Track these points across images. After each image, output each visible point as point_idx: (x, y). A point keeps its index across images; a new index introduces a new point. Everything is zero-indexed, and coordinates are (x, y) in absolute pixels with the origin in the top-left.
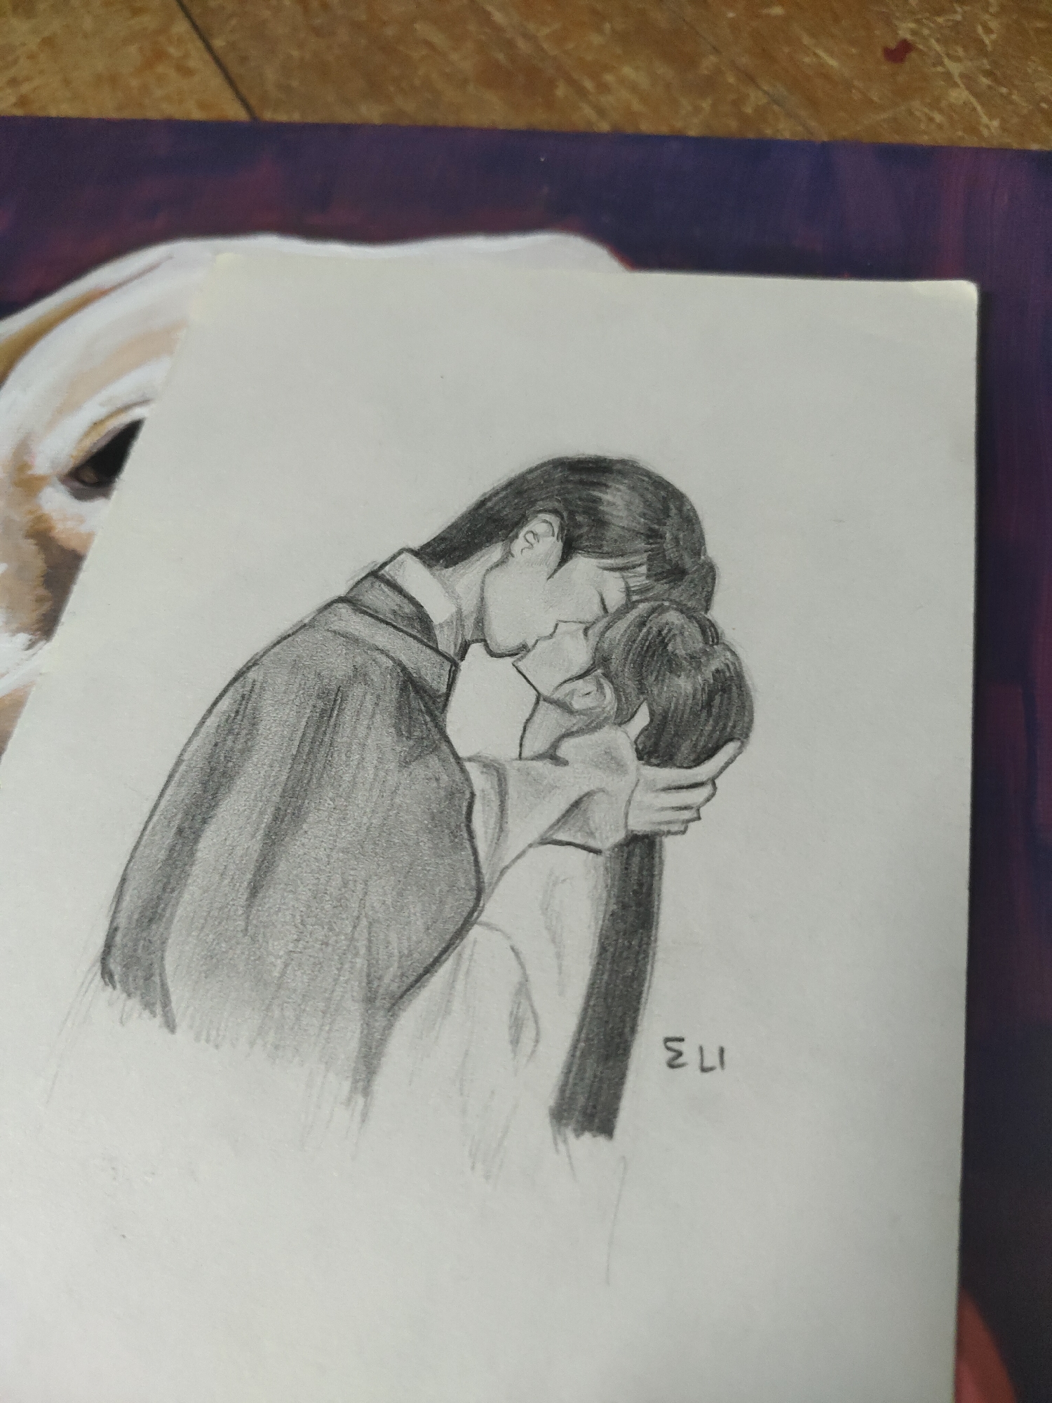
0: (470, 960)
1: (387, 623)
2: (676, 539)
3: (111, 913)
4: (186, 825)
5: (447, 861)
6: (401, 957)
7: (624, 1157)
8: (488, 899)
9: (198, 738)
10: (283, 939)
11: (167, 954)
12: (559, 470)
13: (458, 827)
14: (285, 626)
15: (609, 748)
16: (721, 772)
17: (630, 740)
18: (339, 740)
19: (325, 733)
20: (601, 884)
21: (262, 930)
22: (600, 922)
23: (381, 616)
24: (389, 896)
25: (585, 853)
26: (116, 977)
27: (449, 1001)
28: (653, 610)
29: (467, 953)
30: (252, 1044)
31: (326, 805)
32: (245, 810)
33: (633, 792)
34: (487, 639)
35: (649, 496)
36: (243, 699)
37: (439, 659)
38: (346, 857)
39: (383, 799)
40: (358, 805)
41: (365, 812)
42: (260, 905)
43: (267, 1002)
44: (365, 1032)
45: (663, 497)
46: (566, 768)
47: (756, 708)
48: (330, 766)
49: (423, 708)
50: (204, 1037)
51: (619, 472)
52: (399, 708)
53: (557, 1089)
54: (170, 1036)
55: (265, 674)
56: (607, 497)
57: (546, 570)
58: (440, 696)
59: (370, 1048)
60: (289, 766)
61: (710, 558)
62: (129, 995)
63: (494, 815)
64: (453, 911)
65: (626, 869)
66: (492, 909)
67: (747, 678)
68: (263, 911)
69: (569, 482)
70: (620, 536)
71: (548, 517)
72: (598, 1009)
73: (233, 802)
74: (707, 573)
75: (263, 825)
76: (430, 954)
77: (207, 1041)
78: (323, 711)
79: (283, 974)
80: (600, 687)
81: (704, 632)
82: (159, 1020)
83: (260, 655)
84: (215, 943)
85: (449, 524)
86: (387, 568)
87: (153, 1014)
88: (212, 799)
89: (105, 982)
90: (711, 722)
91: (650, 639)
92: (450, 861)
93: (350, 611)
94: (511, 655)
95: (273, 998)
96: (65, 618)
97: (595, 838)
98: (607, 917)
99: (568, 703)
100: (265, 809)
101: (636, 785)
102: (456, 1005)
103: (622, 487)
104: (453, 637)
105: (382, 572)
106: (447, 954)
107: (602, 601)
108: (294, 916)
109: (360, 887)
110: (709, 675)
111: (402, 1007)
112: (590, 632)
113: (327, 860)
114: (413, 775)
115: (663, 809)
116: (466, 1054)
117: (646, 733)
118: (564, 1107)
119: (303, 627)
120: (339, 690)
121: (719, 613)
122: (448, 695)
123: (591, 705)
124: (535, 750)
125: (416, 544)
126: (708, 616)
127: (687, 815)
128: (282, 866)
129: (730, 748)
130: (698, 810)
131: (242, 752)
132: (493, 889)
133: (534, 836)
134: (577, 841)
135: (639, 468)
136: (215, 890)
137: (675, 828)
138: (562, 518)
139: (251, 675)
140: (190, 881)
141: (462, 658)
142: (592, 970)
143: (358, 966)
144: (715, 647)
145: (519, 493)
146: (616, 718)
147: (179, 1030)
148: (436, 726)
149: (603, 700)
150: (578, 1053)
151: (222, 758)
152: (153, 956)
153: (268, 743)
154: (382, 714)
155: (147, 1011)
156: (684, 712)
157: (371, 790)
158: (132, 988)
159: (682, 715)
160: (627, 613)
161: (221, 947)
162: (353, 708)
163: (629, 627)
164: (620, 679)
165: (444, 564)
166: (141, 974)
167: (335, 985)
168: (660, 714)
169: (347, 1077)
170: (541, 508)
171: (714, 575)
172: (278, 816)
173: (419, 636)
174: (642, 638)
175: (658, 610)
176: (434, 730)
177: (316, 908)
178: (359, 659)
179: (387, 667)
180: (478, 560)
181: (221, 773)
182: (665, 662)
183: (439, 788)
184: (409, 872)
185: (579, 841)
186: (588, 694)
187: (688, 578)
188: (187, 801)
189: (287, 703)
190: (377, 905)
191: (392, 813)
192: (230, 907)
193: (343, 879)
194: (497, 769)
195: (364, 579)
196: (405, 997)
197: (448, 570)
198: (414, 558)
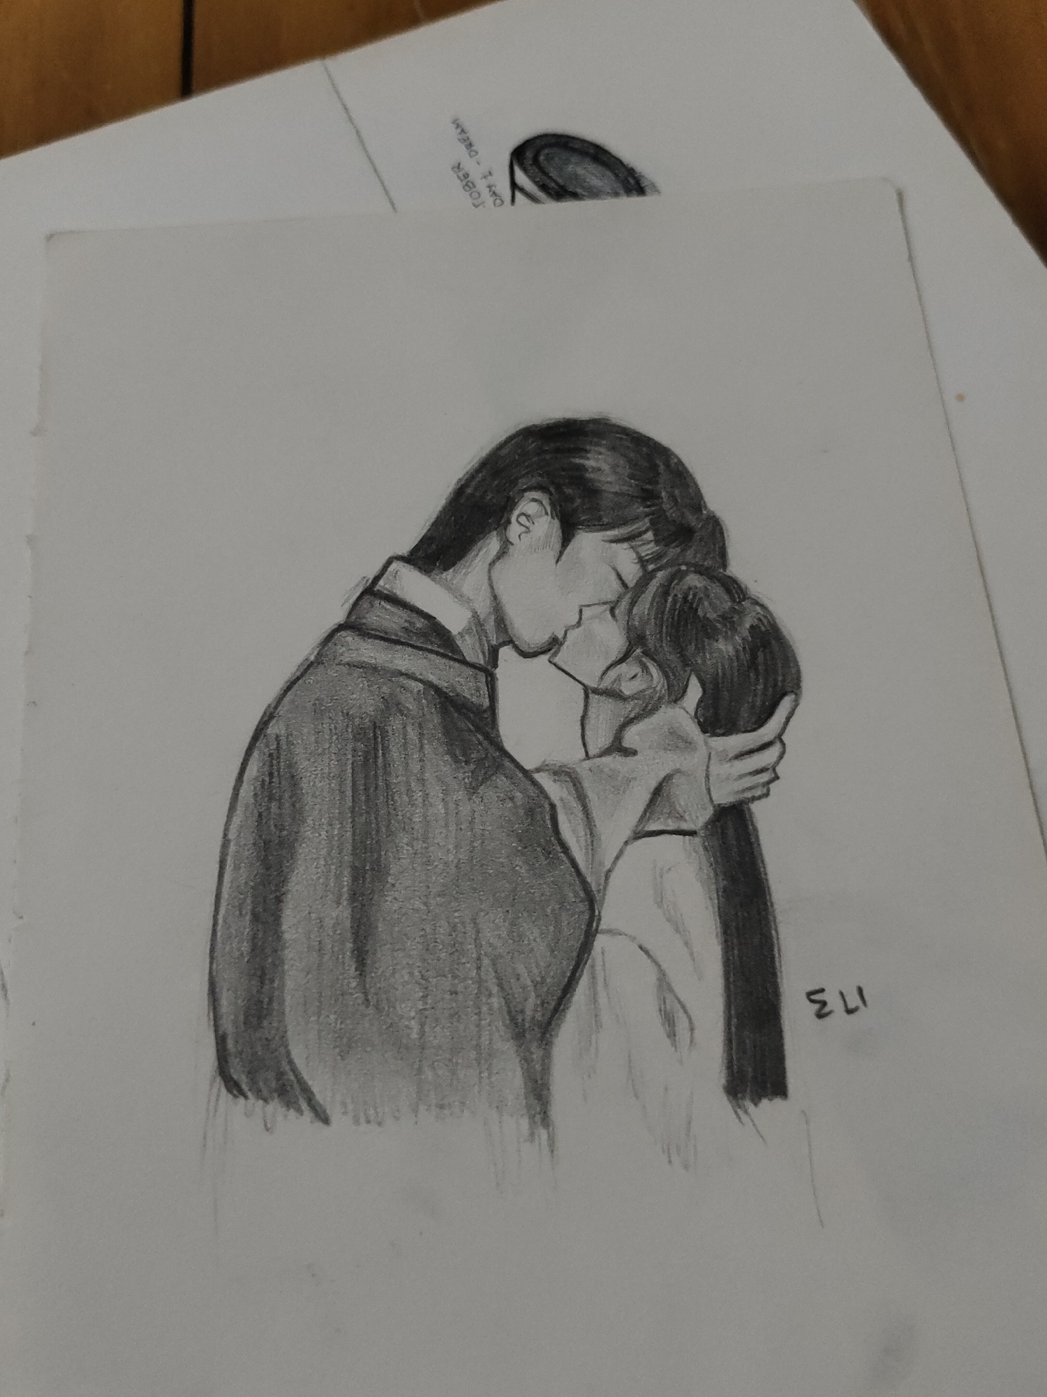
0: (604, 970)
1: (402, 644)
2: (672, 497)
3: (212, 1023)
4: (260, 909)
5: (548, 880)
6: (535, 986)
7: (803, 1111)
8: (602, 906)
9: (238, 812)
10: (409, 1000)
12: (530, 441)
13: (549, 842)
15: (672, 728)
16: (784, 729)
17: (690, 715)
18: (394, 781)
19: (376, 776)
20: (705, 865)
21: (384, 996)
22: (716, 901)
23: (393, 637)
24: (503, 929)
25: (681, 837)
26: (245, 1087)
28: (672, 578)
29: (599, 963)
30: (415, 1111)
31: (405, 852)
32: (319, 878)
33: (708, 767)
34: (514, 639)
36: (273, 759)
37: (469, 671)
39: (463, 832)
40: (438, 844)
41: (448, 850)
42: (372, 972)
43: (416, 1066)
45: (647, 454)
46: (636, 757)
47: (799, 659)
48: (395, 810)
49: (472, 727)
50: (362, 1120)
52: (446, 732)
53: (724, 1068)
55: (288, 726)
57: (552, 554)
58: (485, 711)
59: (537, 1081)
60: (350, 820)
61: (713, 512)
62: (265, 1100)
63: (580, 821)
64: (571, 927)
65: (724, 844)
66: (609, 916)
67: (783, 629)
68: (377, 976)
69: (546, 452)
70: (616, 503)
71: (535, 494)
72: (740, 984)
73: (303, 872)
74: (714, 527)
75: (345, 889)
76: (564, 973)
77: (368, 1122)
78: (366, 754)
79: (422, 1034)
80: (645, 668)
81: (728, 591)
82: (308, 1114)
83: (273, 706)
84: (339, 1021)
85: (432, 520)
86: (381, 583)
87: (299, 1111)
88: (278, 874)
90: (761, 680)
91: (678, 606)
92: (552, 879)
93: (356, 638)
94: (543, 652)
95: (420, 1061)
97: (685, 821)
98: (720, 893)
99: (618, 691)
101: (709, 759)
103: (602, 450)
104: (478, 644)
105: (377, 588)
106: (579, 970)
107: (619, 577)
108: (411, 974)
109: (469, 928)
110: (746, 633)
111: (553, 1033)
112: (617, 612)
113: (425, 908)
114: (485, 800)
115: (741, 777)
116: (630, 1061)
117: (702, 705)
118: (736, 1082)
120: (375, 727)
121: (737, 568)
122: (493, 707)
123: (641, 688)
124: (600, 745)
125: (405, 548)
126: (728, 573)
127: (765, 777)
128: (381, 927)
129: (786, 703)
130: (774, 770)
131: (293, 816)
132: (604, 895)
133: (627, 833)
134: (671, 828)
135: (614, 425)
136: (319, 969)
137: (758, 793)
138: (551, 494)
139: (272, 730)
140: (286, 967)
141: (495, 666)
142: (722, 949)
143: (496, 1005)
144: (743, 603)
146: (669, 696)
147: (334, 1120)
149: (652, 680)
150: (733, 1029)
151: (273, 828)
152: (277, 1053)
153: (318, 800)
154: (430, 743)
155: (292, 1110)
156: (732, 675)
157: (446, 825)
158: (265, 1093)
159: (732, 680)
160: (648, 584)
161: (347, 1025)
162: (397, 743)
163: (654, 598)
164: (661, 655)
165: (441, 567)
166: (271, 1075)
167: (480, 1031)
168: (711, 682)
169: (523, 1115)
170: (525, 487)
171: (721, 529)
172: (358, 874)
173: (442, 651)
174: (670, 609)
175: (678, 576)
176: (491, 750)
177: (433, 960)
178: (385, 689)
179: (419, 691)
180: (477, 555)
181: (277, 844)
182: (699, 629)
183: (516, 807)
184: (514, 899)
185: (672, 825)
186: (635, 676)
187: (697, 536)
188: (252, 884)
189: (324, 753)
190: (495, 941)
191: (476, 844)
192: (340, 981)
193: (449, 923)
194: (568, 774)
195: (359, 599)
196: (553, 1022)
197: (447, 572)
198: (406, 565)
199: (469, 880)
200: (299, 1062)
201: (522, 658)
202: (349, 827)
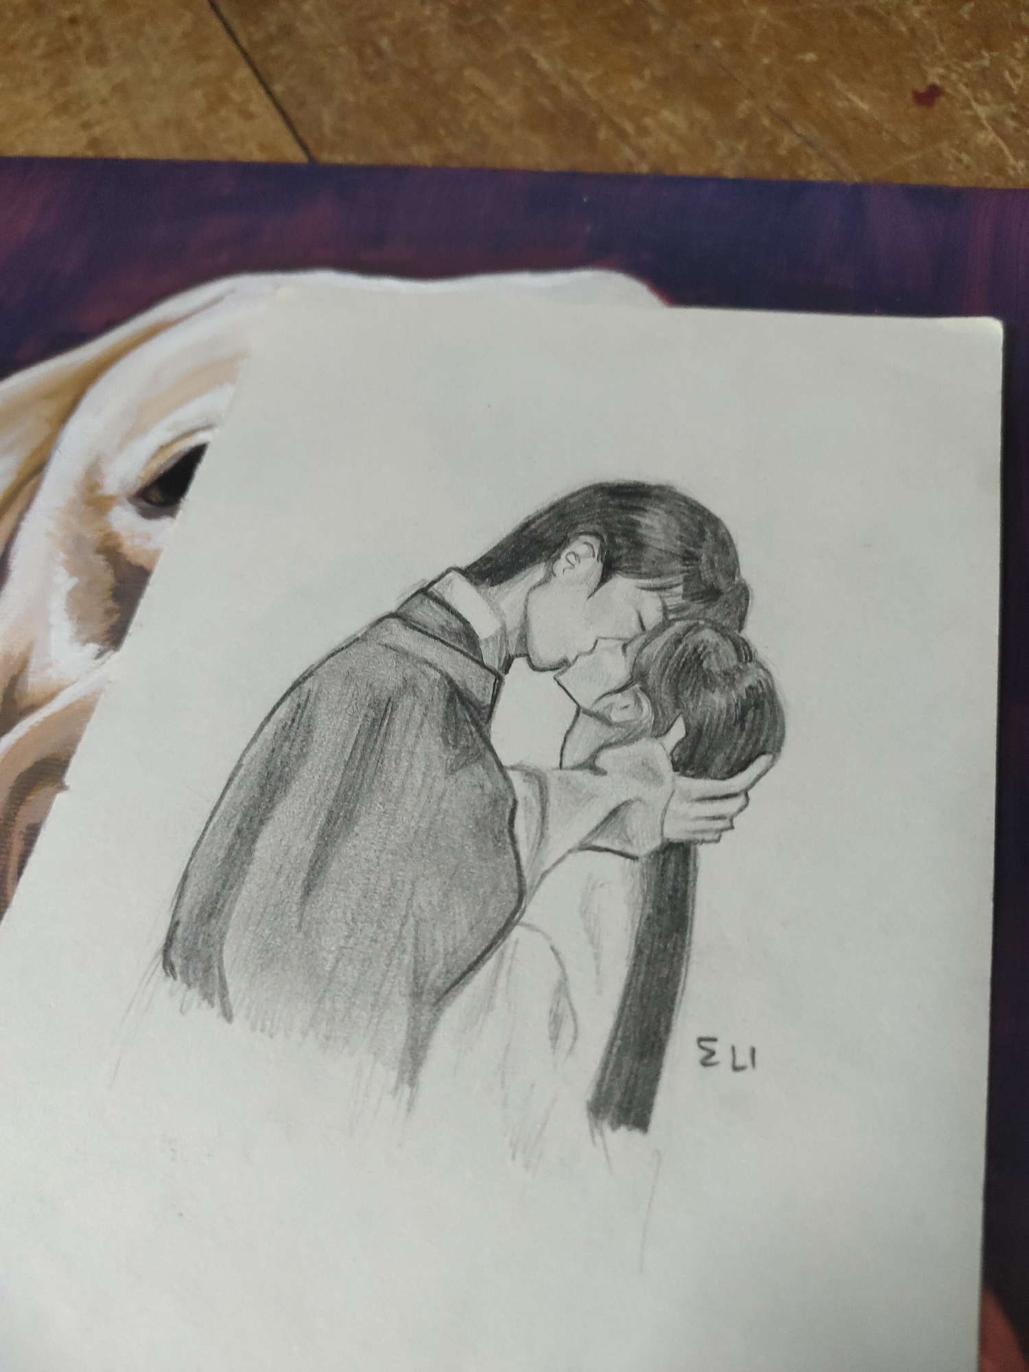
0: (512, 959)
1: (435, 638)
2: (711, 562)
3: (173, 908)
4: (245, 826)
5: (491, 864)
6: (446, 955)
7: (658, 1151)
8: (530, 901)
9: (257, 743)
10: (334, 935)
11: (225, 947)
12: (599, 496)
13: (501, 832)
14: (338, 640)
15: (646, 759)
16: (753, 785)
18: (389, 748)
19: (376, 740)
20: (638, 889)
21: (315, 926)
22: (637, 925)
23: (430, 632)
24: (436, 897)
25: (622, 859)
26: (177, 969)
27: (491, 997)
28: (689, 629)
29: (509, 952)
30: (305, 1034)
31: (377, 809)
32: (300, 813)
33: (669, 802)
34: (530, 654)
35: (686, 520)
36: (300, 708)
37: (484, 672)
38: (395, 858)
39: (430, 804)
40: (406, 810)
41: (413, 817)
42: (313, 903)
43: (319, 995)
44: (412, 1024)
45: (699, 521)
46: (604, 777)
47: (787, 723)
48: (381, 772)
49: (469, 719)
50: (259, 1027)
51: (657, 497)
52: (446, 718)
53: (594, 1084)
54: (227, 1025)
55: (321, 685)
56: (645, 520)
57: (586, 590)
58: (484, 708)
59: (417, 1041)
60: (342, 772)
61: (744, 580)
62: (189, 985)
63: (535, 821)
64: (496, 914)
65: (662, 875)
66: (533, 911)
67: (779, 694)
68: (315, 908)
69: (609, 506)
70: (658, 558)
71: (589, 539)
72: (634, 1009)
73: (289, 804)
74: (741, 594)
75: (317, 828)
76: (474, 953)
77: (262, 1031)
78: (374, 720)
79: (334, 969)
80: (638, 701)
81: (737, 650)
82: (217, 1009)
83: (314, 667)
84: (270, 938)
85: (495, 545)
86: (436, 586)
87: (211, 1003)
88: (270, 801)
89: (166, 973)
90: (744, 736)
91: (685, 655)
92: (494, 865)
93: (400, 626)
94: (551, 670)
95: (325, 991)
96: (132, 629)
97: (632, 844)
98: (643, 920)
99: (607, 716)
100: (319, 812)
101: (672, 795)
102: (499, 1001)
103: (659, 512)
104: (496, 653)
105: (431, 589)
106: (490, 953)
107: (641, 619)
108: (345, 913)
109: (408, 887)
110: (742, 691)
111: (446, 1002)
112: (628, 649)
113: (377, 861)
114: (459, 782)
115: (698, 818)
116: (508, 1048)
117: (681, 745)
118: (601, 1102)
119: (355, 640)
120: (389, 700)
121: (752, 632)
122: (492, 707)
123: (629, 718)
124: (576, 760)
125: (463, 564)
126: (742, 635)
127: (720, 824)
128: (334, 866)
129: (762, 761)
130: (731, 820)
131: (298, 757)
132: (535, 891)
133: (574, 841)
134: (615, 848)
135: (676, 493)
136: (272, 888)
137: (708, 837)
138: (602, 540)
139: (307, 685)
140: (247, 879)
141: (506, 671)
142: (628, 972)
143: (406, 962)
144: (748, 664)
145: (561, 516)
146: (654, 729)
147: (236, 1020)
148: (481, 735)
149: (641, 714)
150: (615, 1050)
151: (279, 763)
152: (212, 949)
153: (322, 749)
154: (430, 723)
155: (206, 1001)
156: (718, 726)
157: (419, 795)
158: (191, 979)
159: (717, 729)
160: (664, 630)
161: (276, 942)
162: (403, 718)
163: (665, 644)
164: (657, 693)
165: (489, 582)
166: (201, 966)
167: (384, 980)
168: (695, 728)
169: (394, 1068)
170: (582, 531)
171: (748, 596)
172: (331, 818)
173: (465, 651)
174: (678, 655)
175: (694, 628)
176: (479, 740)
177: (366, 907)
178: (409, 671)
179: (435, 680)
180: (522, 579)
181: (278, 777)
182: (700, 678)
183: (483, 794)
184: (454, 874)
185: (617, 847)
186: (626, 707)
187: (723, 598)
188: (245, 804)
189: (341, 712)
190: (423, 904)
191: (439, 818)
192: (285, 904)
193: (392, 879)
194: (539, 778)
195: (413, 596)
196: (450, 993)
197: (492, 588)
198: (461, 576)
199: (422, 846)
200: (227, 962)
202: (340, 775)
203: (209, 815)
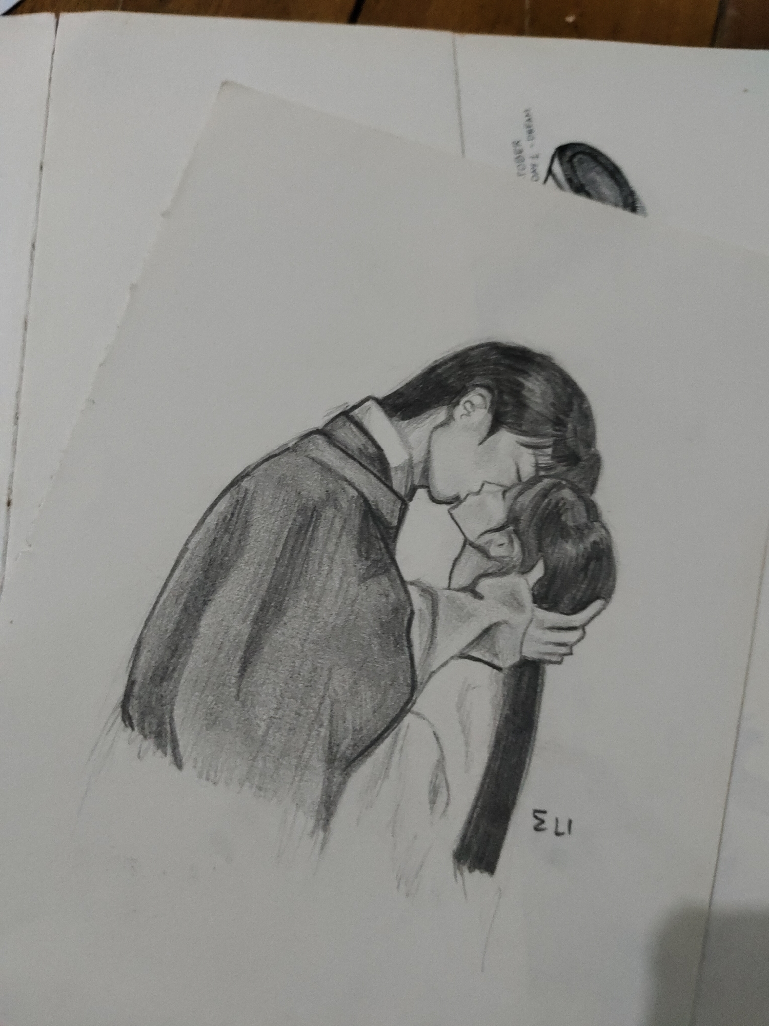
0: (404, 739)
1: (355, 459)
2: (575, 430)
3: (129, 669)
4: (190, 604)
5: (390, 662)
6: (354, 731)
7: (499, 889)
8: (420, 695)
9: (201, 531)
10: (266, 706)
11: (175, 707)
13: (400, 636)
14: (273, 446)
15: (514, 591)
16: (589, 622)
18: (313, 552)
19: (302, 544)
20: (500, 695)
21: (250, 697)
22: (497, 722)
23: (350, 452)
24: (347, 683)
25: (490, 668)
26: (134, 721)
27: (387, 769)
28: (554, 486)
29: (402, 733)
30: (242, 785)
31: (302, 603)
32: (238, 599)
33: (527, 627)
34: (430, 486)
36: (238, 504)
37: (392, 497)
38: (315, 647)
39: (345, 606)
40: (326, 607)
41: (331, 614)
42: (249, 678)
43: (254, 754)
44: (327, 784)
45: (569, 393)
46: (482, 601)
47: (617, 577)
48: (306, 572)
49: (379, 536)
50: (204, 776)
51: (539, 365)
52: (361, 532)
53: (459, 838)
55: (256, 486)
57: (478, 437)
58: (392, 528)
59: (330, 797)
60: (273, 567)
61: (598, 452)
62: (145, 737)
63: (427, 630)
64: (393, 701)
65: (518, 685)
66: (422, 703)
68: (251, 682)
69: (501, 364)
70: (535, 419)
71: (483, 391)
72: (491, 785)
73: (228, 590)
74: (595, 463)
75: (252, 613)
76: (376, 732)
77: (208, 779)
78: (302, 526)
79: (266, 733)
80: (511, 541)
81: (588, 511)
82: (169, 758)
83: (252, 467)
84: (214, 702)
85: (406, 382)
86: (356, 411)
87: (166, 754)
88: (212, 585)
89: (126, 725)
90: (586, 582)
91: (550, 508)
92: (393, 662)
93: (326, 443)
94: (447, 503)
95: (258, 752)
97: (498, 658)
98: (502, 718)
99: (487, 550)
100: (254, 600)
101: (531, 621)
102: (393, 772)
103: (539, 378)
104: (404, 480)
105: (352, 414)
106: (388, 732)
107: (518, 471)
108: (275, 689)
109: (325, 673)
110: (588, 545)
111: (354, 769)
112: (507, 495)
113: (301, 648)
114: (369, 590)
115: (547, 643)
116: (397, 808)
117: (540, 583)
118: (463, 851)
119: (285, 450)
120: (314, 509)
121: (600, 497)
122: (398, 528)
123: (504, 554)
124: (460, 583)
125: (381, 394)
126: (592, 498)
127: (563, 650)
128: (266, 649)
129: (597, 604)
130: (571, 647)
131: (236, 549)
132: (424, 687)
133: (455, 651)
134: (486, 659)
135: (554, 365)
136: (214, 661)
137: (554, 659)
138: (493, 395)
139: (245, 484)
140: (193, 651)
141: (411, 500)
142: (489, 757)
143: (322, 734)
144: (595, 523)
146: (520, 568)
147: (185, 768)
148: (388, 552)
149: (513, 552)
150: (475, 816)
151: (220, 552)
152: (165, 708)
153: (257, 545)
154: (347, 535)
155: (159, 751)
156: (568, 570)
157: (336, 597)
158: (147, 731)
159: (567, 574)
160: (535, 484)
161: (218, 707)
162: (325, 527)
163: (535, 496)
164: (526, 537)
165: (401, 417)
166: (155, 721)
167: (305, 747)
168: (551, 570)
169: (312, 816)
170: (478, 383)
171: (600, 465)
172: (264, 608)
173: (379, 474)
174: (544, 508)
175: (558, 487)
176: (386, 556)
177: (292, 686)
178: (331, 485)
179: (353, 497)
180: (427, 418)
181: (219, 564)
182: (558, 529)
183: (387, 603)
184: (362, 666)
186: (502, 545)
187: (582, 464)
188: (191, 585)
189: (273, 514)
190: (339, 690)
191: (352, 617)
192: (225, 675)
193: (313, 665)
194: (431, 594)
195: (337, 416)
196: (357, 761)
197: (404, 421)
198: (378, 406)
199: (338, 640)
200: (177, 720)
201: (430, 501)
202: (273, 571)
203: (159, 590)
